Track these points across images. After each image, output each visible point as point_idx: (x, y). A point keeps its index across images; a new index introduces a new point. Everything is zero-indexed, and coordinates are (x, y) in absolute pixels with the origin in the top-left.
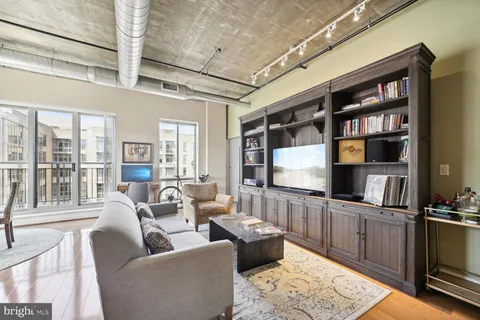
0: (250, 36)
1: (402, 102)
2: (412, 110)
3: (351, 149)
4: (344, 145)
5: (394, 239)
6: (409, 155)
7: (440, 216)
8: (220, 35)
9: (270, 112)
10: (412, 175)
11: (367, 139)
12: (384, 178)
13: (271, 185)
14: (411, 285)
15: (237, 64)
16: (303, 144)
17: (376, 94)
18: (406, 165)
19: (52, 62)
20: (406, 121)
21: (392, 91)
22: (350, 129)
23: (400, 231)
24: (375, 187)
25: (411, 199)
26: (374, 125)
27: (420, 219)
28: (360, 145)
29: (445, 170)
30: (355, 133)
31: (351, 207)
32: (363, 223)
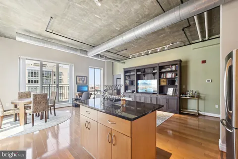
0: (137, 47)
1: (176, 71)
2: (178, 73)
3: (163, 81)
4: (161, 80)
5: (174, 103)
6: (177, 83)
7: (183, 97)
9: (137, 68)
10: (178, 88)
11: (167, 79)
12: (173, 89)
13: (137, 92)
14: (178, 112)
16: (148, 79)
17: (170, 68)
18: (177, 86)
20: (177, 75)
21: (174, 68)
22: (163, 76)
23: (176, 100)
24: (170, 91)
25: (178, 93)
26: (169, 76)
27: (180, 97)
28: (165, 80)
29: (184, 87)
30: (164, 77)
31: (164, 96)
32: (168, 100)
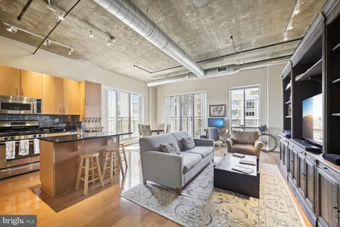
0: (248, 15)
8: (227, 29)
9: (294, 64)
15: (260, 34)
19: (176, 77)
